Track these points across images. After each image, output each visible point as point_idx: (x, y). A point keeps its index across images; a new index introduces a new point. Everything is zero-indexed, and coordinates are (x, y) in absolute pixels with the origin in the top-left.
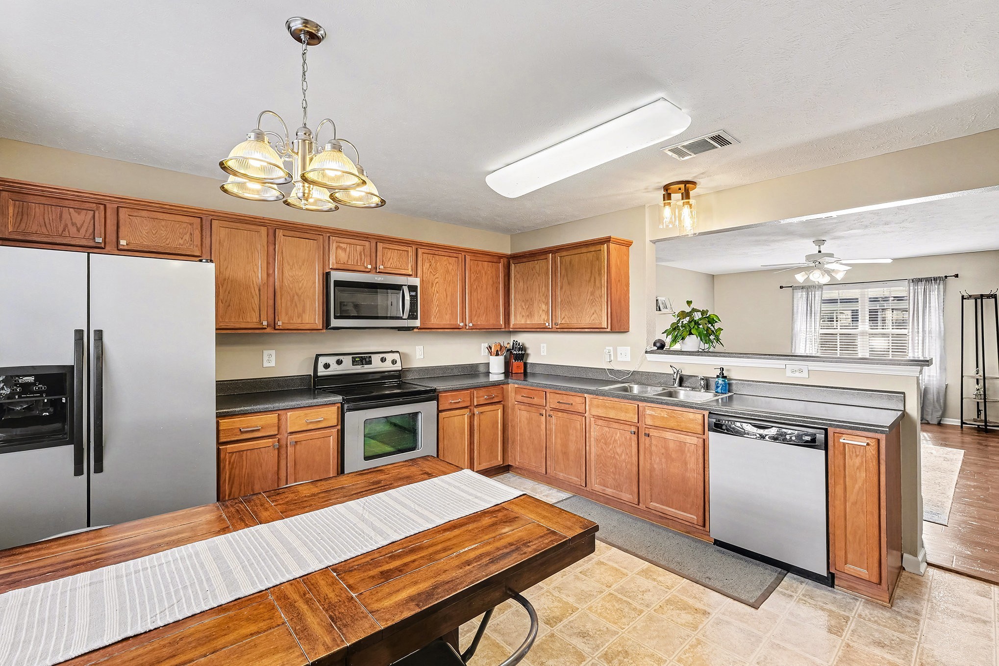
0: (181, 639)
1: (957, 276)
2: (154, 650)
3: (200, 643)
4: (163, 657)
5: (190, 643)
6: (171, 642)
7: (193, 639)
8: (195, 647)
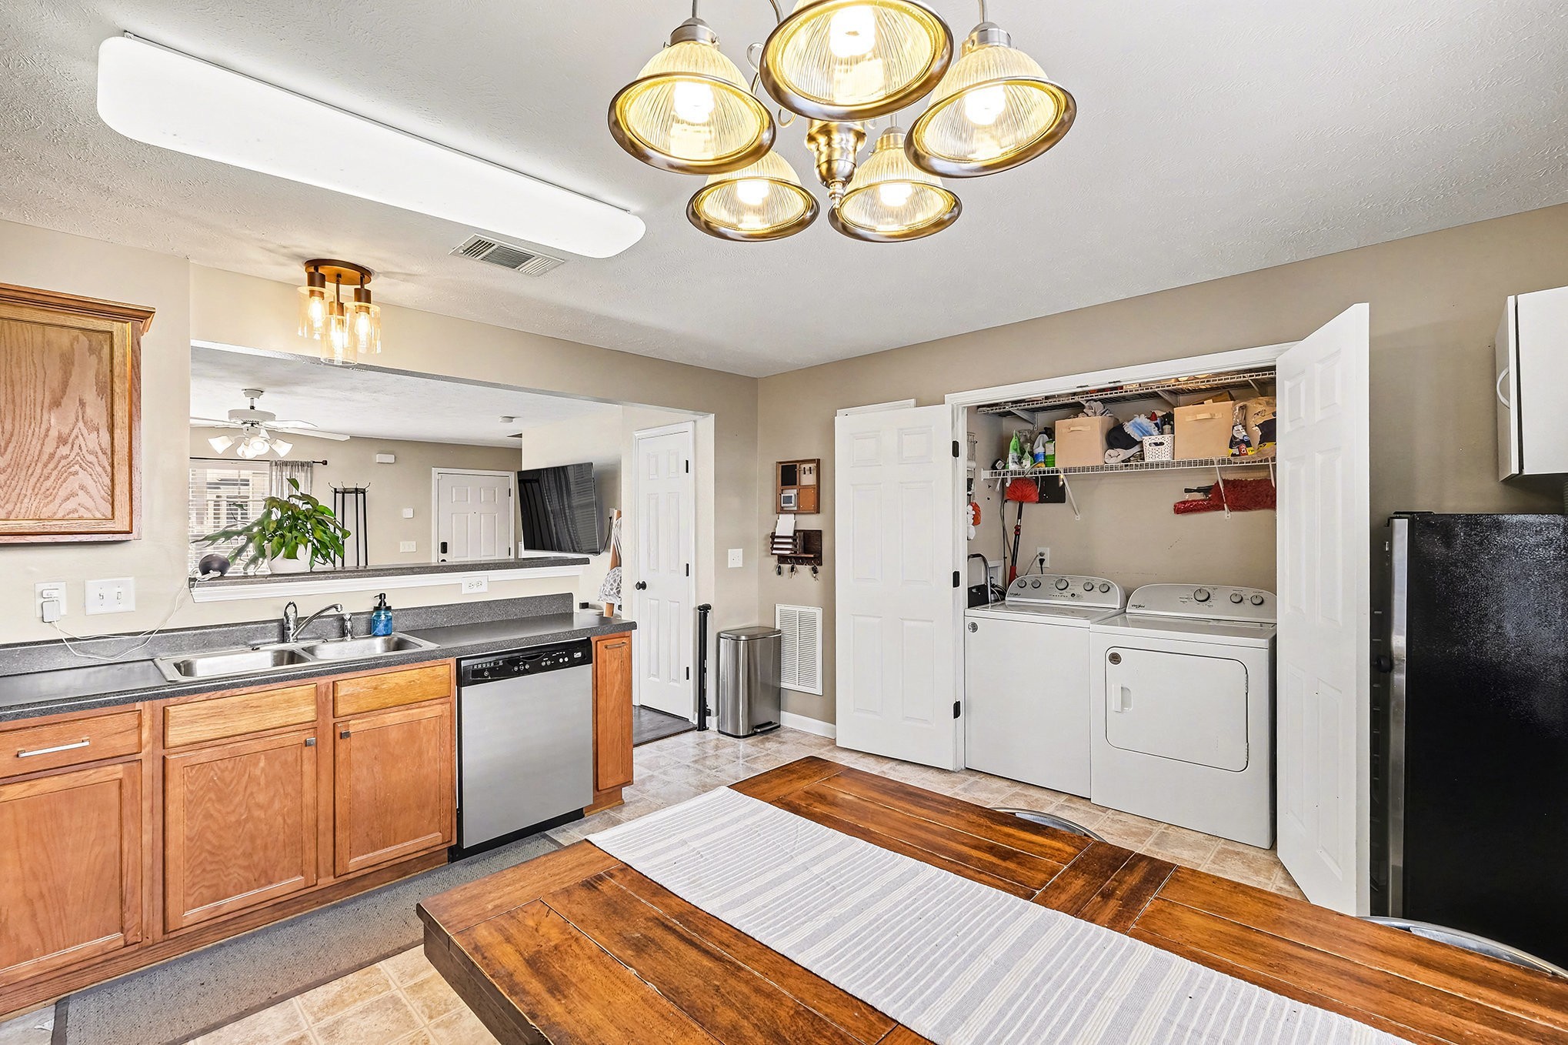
0: (1270, 965)
1: (325, 463)
2: (1310, 979)
3: (1253, 946)
4: (1303, 964)
5: (1263, 954)
6: (1285, 972)
7: (1258, 955)
8: (1262, 945)
